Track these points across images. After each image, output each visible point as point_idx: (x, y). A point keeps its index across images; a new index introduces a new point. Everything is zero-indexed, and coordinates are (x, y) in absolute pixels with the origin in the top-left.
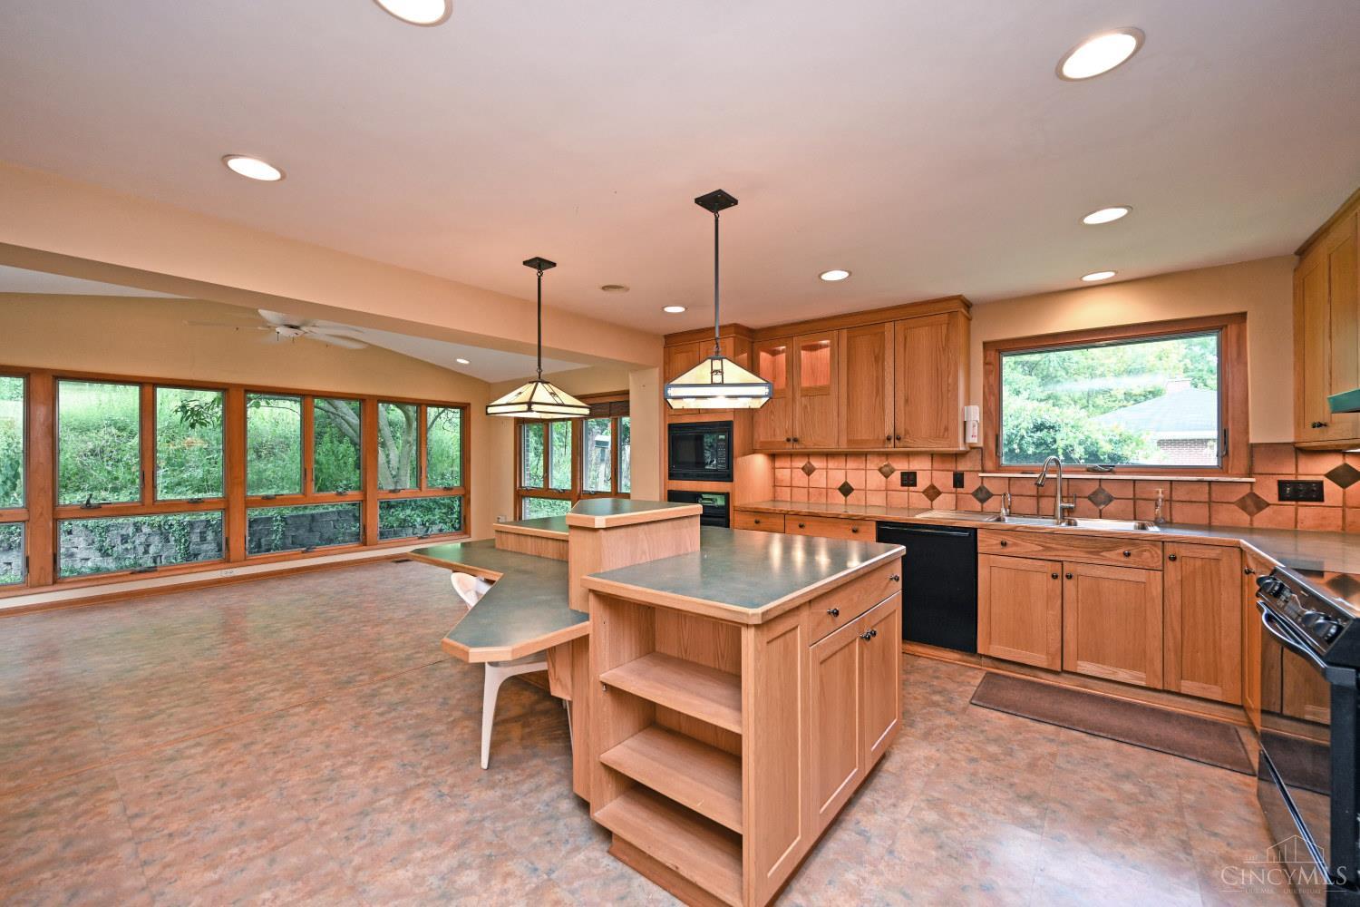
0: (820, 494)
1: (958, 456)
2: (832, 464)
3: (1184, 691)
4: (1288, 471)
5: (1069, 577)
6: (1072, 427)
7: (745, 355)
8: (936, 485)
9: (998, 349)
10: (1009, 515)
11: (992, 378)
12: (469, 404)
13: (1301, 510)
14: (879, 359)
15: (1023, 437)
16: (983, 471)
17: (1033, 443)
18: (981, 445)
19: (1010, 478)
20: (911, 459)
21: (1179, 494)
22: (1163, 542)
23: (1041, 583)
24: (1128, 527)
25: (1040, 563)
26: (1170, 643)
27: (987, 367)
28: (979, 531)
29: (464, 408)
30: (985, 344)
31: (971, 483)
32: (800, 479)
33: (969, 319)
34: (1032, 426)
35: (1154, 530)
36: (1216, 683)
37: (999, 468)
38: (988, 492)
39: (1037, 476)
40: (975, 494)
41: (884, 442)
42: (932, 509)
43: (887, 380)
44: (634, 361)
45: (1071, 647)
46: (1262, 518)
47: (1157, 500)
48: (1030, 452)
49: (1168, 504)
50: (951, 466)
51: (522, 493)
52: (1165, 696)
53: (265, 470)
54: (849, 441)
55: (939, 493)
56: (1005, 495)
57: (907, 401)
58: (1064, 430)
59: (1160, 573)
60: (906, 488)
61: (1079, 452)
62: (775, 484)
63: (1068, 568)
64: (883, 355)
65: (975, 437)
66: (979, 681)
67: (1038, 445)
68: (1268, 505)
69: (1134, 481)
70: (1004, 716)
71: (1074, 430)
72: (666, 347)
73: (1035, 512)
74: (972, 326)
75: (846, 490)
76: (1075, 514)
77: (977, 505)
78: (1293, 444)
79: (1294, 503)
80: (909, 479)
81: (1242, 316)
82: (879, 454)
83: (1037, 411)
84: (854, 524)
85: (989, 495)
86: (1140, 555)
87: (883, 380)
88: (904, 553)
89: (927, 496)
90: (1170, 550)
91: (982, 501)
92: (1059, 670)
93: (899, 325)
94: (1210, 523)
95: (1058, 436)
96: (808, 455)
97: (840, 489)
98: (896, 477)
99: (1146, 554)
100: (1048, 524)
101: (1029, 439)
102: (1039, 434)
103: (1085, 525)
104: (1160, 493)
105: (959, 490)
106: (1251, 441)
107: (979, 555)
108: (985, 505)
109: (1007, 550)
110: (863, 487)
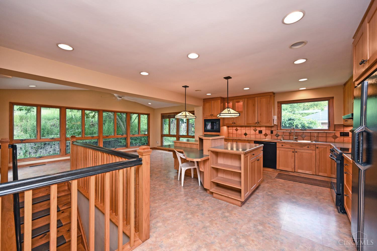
0: (239, 135)
1: (272, 127)
2: (242, 128)
3: (319, 175)
4: (342, 130)
5: (296, 152)
6: (298, 120)
7: (223, 104)
8: (267, 133)
9: (280, 103)
10: (283, 140)
11: (279, 110)
12: (150, 114)
13: (345, 138)
14: (254, 105)
15: (285, 122)
16: (277, 130)
17: (288, 124)
18: (277, 124)
19: (283, 132)
20: (261, 127)
21: (320, 135)
22: (315, 145)
23: (290, 153)
24: (309, 142)
25: (290, 149)
26: (317, 165)
27: (278, 107)
28: (277, 143)
29: (148, 115)
30: (278, 102)
31: (275, 133)
32: (235, 132)
33: (274, 97)
34: (288, 119)
35: (314, 142)
36: (326, 173)
37: (281, 130)
38: (278, 135)
39: (289, 131)
40: (276, 135)
41: (255, 124)
42: (266, 139)
43: (256, 110)
44: (195, 105)
45: (296, 167)
46: (337, 140)
47: (315, 136)
48: (287, 126)
49: (317, 137)
50: (270, 129)
51: (163, 135)
52: (316, 176)
53: (94, 130)
54: (247, 123)
55: (267, 135)
56: (282, 135)
57: (260, 115)
58: (296, 120)
59: (315, 151)
60: (260, 134)
61: (300, 126)
62: (229, 133)
63: (296, 150)
64: (255, 104)
65: (276, 123)
66: (277, 174)
67: (289, 124)
68: (338, 137)
69: (310, 132)
70: (283, 180)
71: (299, 120)
72: (204, 102)
73: (289, 139)
74: (275, 98)
75: (246, 134)
76: (298, 139)
77: (276, 138)
78: (343, 124)
79: (343, 137)
80: (260, 132)
81: (333, 98)
82: (254, 126)
83: (289, 115)
84: (249, 141)
85: (279, 136)
86: (311, 147)
87: (255, 110)
88: (263, 146)
89: (265, 136)
90: (317, 146)
91: (277, 137)
92: (294, 171)
93: (259, 98)
94: (326, 141)
95: (295, 122)
96: (237, 126)
97: (244, 134)
98: (257, 132)
99: (312, 147)
100: (292, 141)
101: (287, 123)
102: (290, 121)
103: (299, 141)
104: (316, 135)
105: (272, 134)
106: (335, 124)
107: (277, 148)
108: (278, 138)
109: (283, 147)
110: (250, 134)
